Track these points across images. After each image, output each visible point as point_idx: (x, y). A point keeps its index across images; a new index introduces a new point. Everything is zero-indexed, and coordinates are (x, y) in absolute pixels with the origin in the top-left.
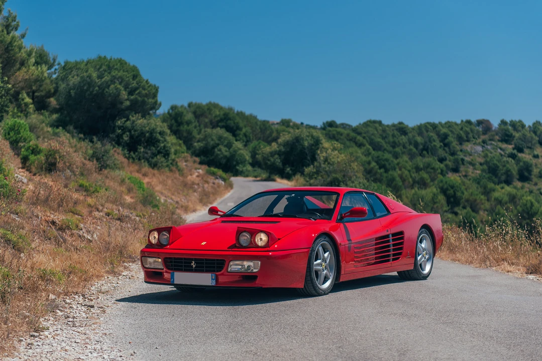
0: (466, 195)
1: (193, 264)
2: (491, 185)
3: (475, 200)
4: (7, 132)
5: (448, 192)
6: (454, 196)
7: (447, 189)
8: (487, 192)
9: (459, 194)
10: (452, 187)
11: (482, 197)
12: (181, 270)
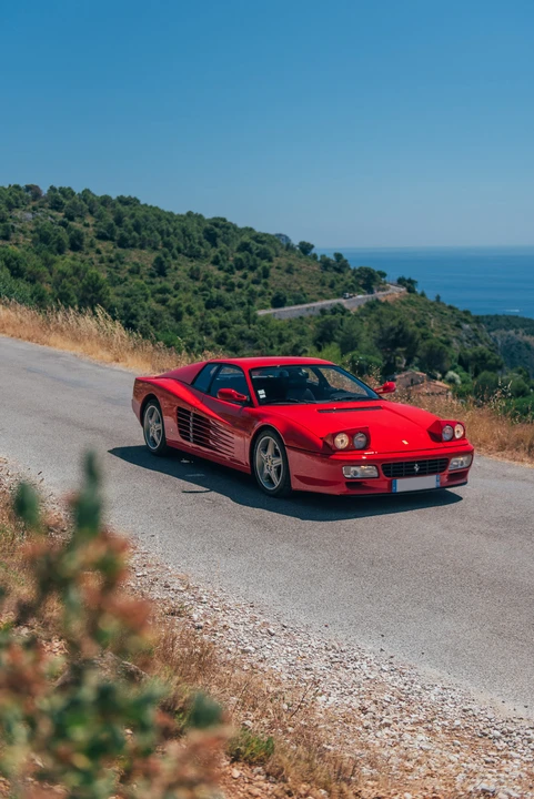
0: (29, 268)
1: (416, 468)
2: (51, 257)
3: (38, 272)
5: (11, 264)
6: (18, 268)
7: (10, 261)
8: (48, 264)
9: (22, 266)
10: (15, 259)
11: (45, 269)
12: (401, 476)
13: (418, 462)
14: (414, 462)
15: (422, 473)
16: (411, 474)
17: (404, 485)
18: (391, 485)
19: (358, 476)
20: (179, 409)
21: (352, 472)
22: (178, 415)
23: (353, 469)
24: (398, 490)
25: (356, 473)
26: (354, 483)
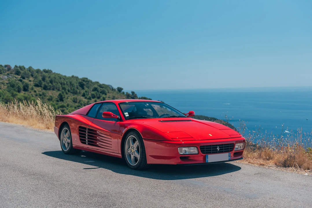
1: (218, 149)
8: (14, 96)
12: (210, 153)
13: (219, 145)
14: (217, 145)
15: (221, 152)
16: (215, 152)
17: (212, 158)
18: (205, 158)
19: (187, 153)
20: (80, 127)
21: (184, 151)
22: (80, 130)
23: (184, 149)
24: (209, 162)
25: (185, 151)
26: (184, 158)
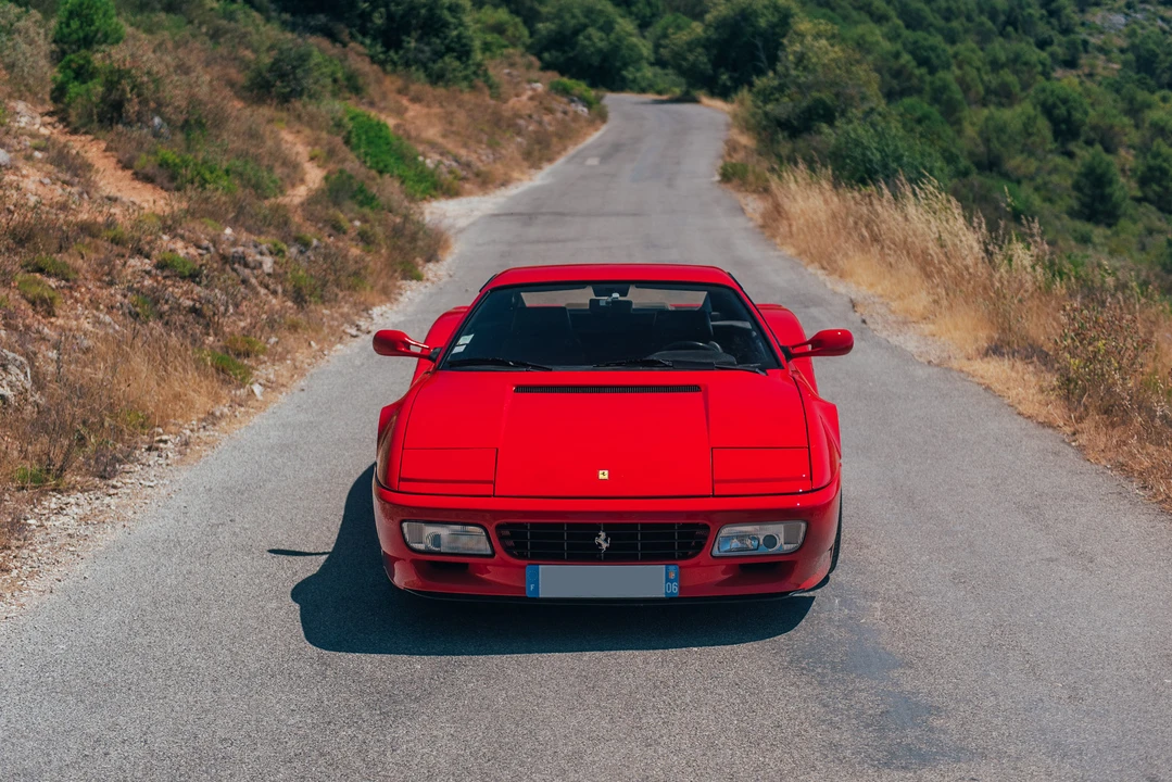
1: (602, 542)
2: (1143, 95)
3: (1111, 127)
4: (64, 20)
7: (1054, 106)
8: (1135, 110)
9: (1077, 115)
11: (1126, 120)
12: (558, 558)
15: (617, 556)
17: (557, 581)
18: (523, 578)
19: (443, 549)
21: (431, 536)
23: (430, 530)
24: (541, 596)
25: (436, 539)
